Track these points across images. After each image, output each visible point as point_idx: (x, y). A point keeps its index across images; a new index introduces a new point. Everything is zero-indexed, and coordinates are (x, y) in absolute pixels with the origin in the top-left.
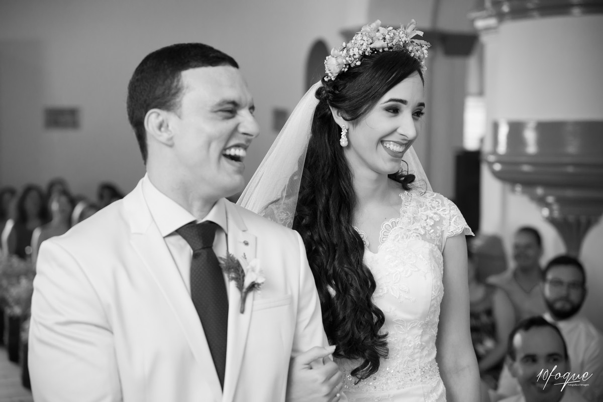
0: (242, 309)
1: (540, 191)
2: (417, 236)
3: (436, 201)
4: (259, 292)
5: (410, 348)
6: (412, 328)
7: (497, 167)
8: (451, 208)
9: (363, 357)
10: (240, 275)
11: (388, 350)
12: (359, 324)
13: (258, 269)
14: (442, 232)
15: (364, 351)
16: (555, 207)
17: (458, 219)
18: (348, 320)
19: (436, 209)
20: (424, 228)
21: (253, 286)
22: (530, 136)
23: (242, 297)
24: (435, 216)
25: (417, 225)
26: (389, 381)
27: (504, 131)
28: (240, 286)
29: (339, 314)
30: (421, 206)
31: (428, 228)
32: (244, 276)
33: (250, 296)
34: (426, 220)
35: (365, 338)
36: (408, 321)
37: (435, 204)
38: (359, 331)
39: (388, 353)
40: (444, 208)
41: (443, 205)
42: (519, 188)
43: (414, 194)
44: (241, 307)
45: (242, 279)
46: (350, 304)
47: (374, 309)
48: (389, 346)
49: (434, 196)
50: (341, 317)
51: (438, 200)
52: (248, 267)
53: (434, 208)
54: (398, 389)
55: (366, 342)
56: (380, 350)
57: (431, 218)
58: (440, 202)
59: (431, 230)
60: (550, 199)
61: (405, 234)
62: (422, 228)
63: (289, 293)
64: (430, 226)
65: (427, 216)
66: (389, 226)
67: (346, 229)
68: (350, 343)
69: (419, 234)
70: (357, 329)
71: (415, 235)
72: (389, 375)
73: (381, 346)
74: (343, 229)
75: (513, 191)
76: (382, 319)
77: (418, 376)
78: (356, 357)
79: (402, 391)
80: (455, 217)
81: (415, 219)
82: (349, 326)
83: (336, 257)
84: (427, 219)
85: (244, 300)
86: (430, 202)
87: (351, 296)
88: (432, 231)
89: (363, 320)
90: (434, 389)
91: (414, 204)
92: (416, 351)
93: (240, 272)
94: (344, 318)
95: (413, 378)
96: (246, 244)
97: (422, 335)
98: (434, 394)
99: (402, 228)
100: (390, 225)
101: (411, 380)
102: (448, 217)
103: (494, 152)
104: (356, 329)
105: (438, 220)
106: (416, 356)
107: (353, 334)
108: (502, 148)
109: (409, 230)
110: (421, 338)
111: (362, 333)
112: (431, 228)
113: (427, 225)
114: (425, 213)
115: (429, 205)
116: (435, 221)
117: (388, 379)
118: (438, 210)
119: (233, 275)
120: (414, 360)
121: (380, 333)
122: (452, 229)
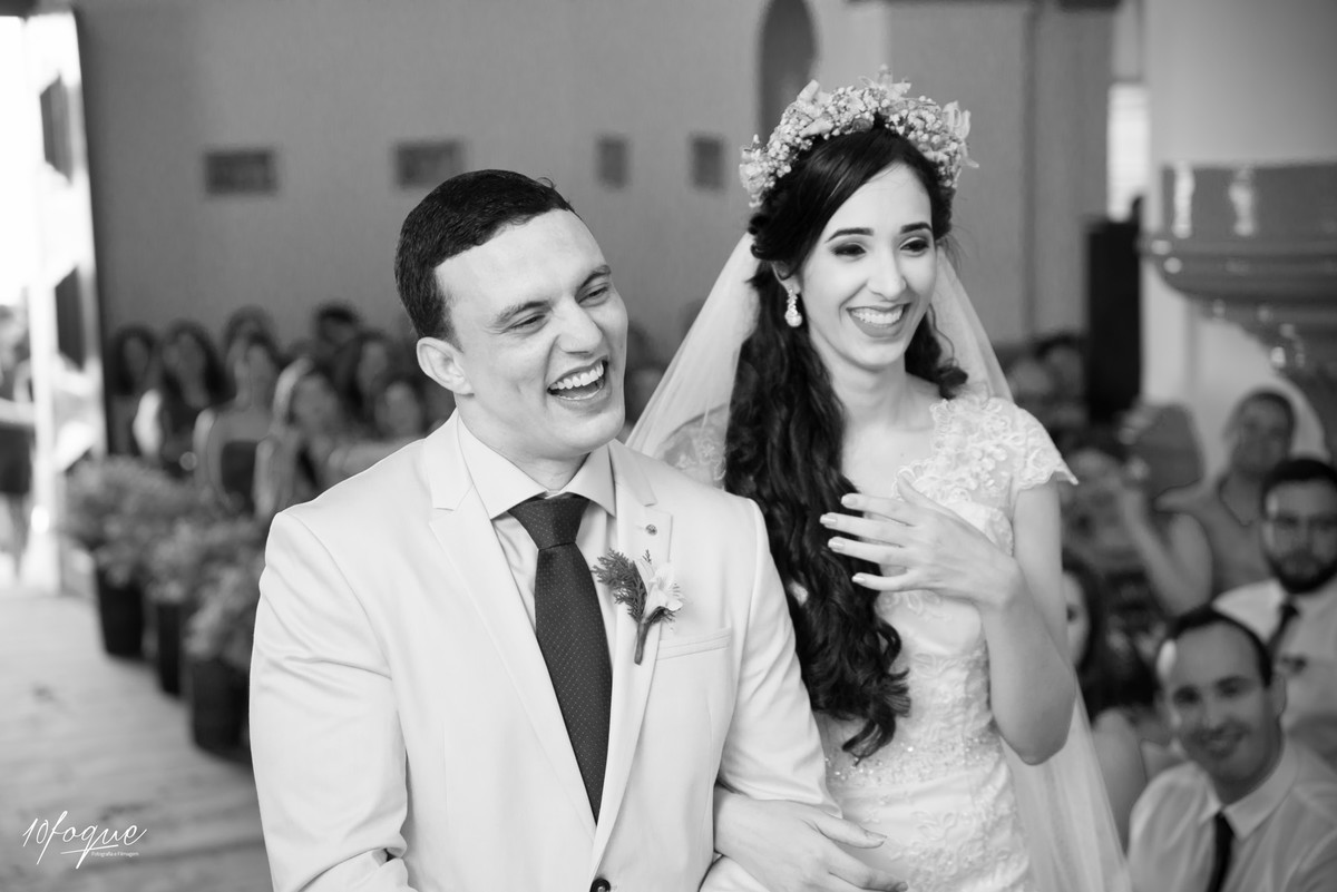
0: (639, 656)
1: (1264, 314)
2: (962, 493)
3: (1002, 420)
4: (671, 624)
5: (946, 706)
6: (948, 668)
7: (1173, 266)
8: (1030, 432)
9: (864, 715)
10: (637, 594)
11: (909, 700)
12: (853, 656)
13: (669, 583)
14: (1012, 480)
15: (865, 705)
16: (1299, 346)
17: (1041, 455)
18: (833, 647)
19: (1001, 437)
20: (977, 476)
21: (660, 614)
22: (1242, 198)
23: (638, 632)
24: (998, 451)
25: (964, 472)
26: (905, 768)
27: (1184, 188)
28: (637, 613)
29: (816, 634)
30: (972, 432)
31: (985, 476)
32: (644, 594)
33: (655, 629)
34: (980, 460)
35: (866, 682)
36: (940, 657)
37: (999, 426)
38: (853, 669)
39: (909, 706)
40: (1017, 434)
41: (1014, 427)
42: (1219, 309)
43: (959, 406)
44: (637, 652)
45: (640, 601)
46: (835, 618)
47: (880, 626)
48: (912, 693)
49: (997, 411)
50: (820, 639)
51: (1004, 417)
52: (653, 580)
53: (996, 433)
54: (923, 780)
55: (868, 688)
56: (895, 702)
57: (990, 455)
58: (1009, 421)
59: (989, 479)
60: (1288, 330)
61: (939, 490)
62: (972, 475)
63: (728, 626)
64: (989, 472)
65: (983, 451)
66: (910, 474)
67: (825, 476)
68: (835, 689)
69: (967, 489)
70: (850, 663)
71: (958, 491)
72: (905, 757)
73: (896, 693)
74: (820, 476)
75: (1209, 315)
76: (896, 645)
77: (959, 756)
78: (851, 716)
79: (928, 784)
80: (1037, 451)
81: (960, 459)
82: (834, 658)
83: (807, 528)
84: (983, 457)
85: (642, 639)
86: (989, 423)
87: (837, 605)
88: (991, 482)
89: (861, 649)
90: (989, 779)
91: (956, 427)
92: (957, 710)
93: (638, 587)
94: (825, 643)
95: (949, 759)
96: (652, 531)
97: (967, 682)
98: (990, 787)
99: (933, 478)
100: (911, 471)
101: (946, 764)
102: (1023, 450)
103: (1167, 232)
104: (847, 664)
105: (1003, 458)
106: (956, 719)
107: (843, 672)
108: (1182, 226)
109: (947, 482)
110: (966, 688)
111: (859, 672)
112: (988, 476)
113: (983, 469)
114: (980, 445)
115: (987, 428)
116: (997, 463)
117: (903, 763)
118: (1004, 438)
119: (624, 592)
120: (952, 727)
121: (895, 670)
122: (1028, 474)
